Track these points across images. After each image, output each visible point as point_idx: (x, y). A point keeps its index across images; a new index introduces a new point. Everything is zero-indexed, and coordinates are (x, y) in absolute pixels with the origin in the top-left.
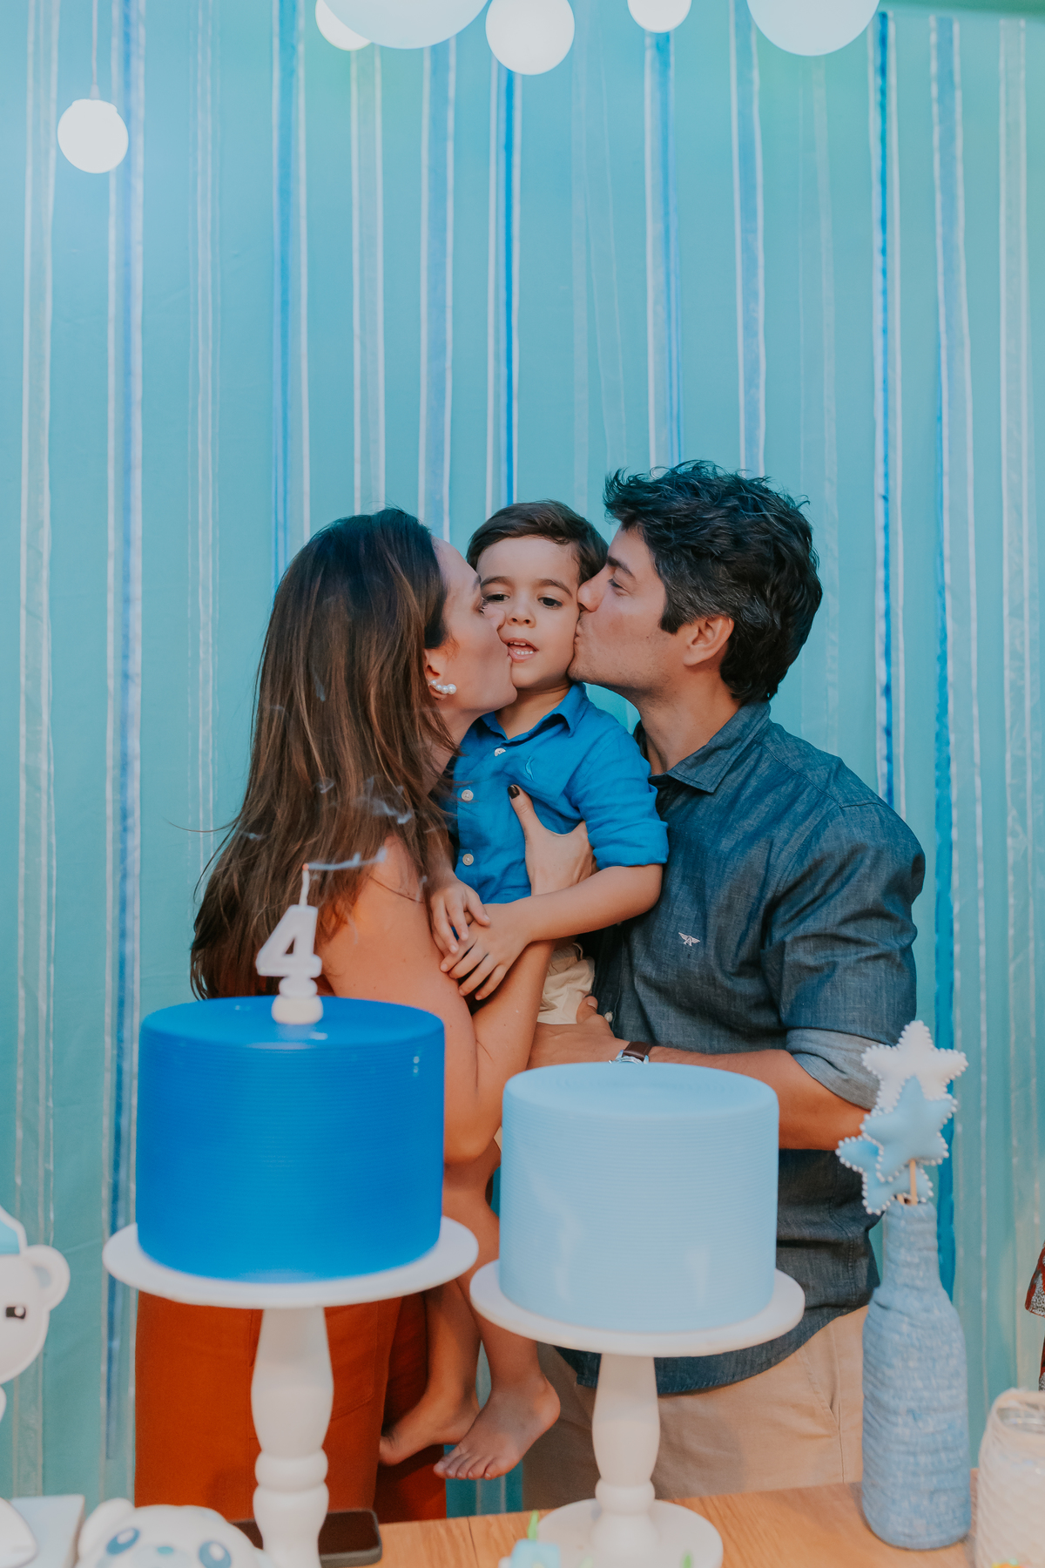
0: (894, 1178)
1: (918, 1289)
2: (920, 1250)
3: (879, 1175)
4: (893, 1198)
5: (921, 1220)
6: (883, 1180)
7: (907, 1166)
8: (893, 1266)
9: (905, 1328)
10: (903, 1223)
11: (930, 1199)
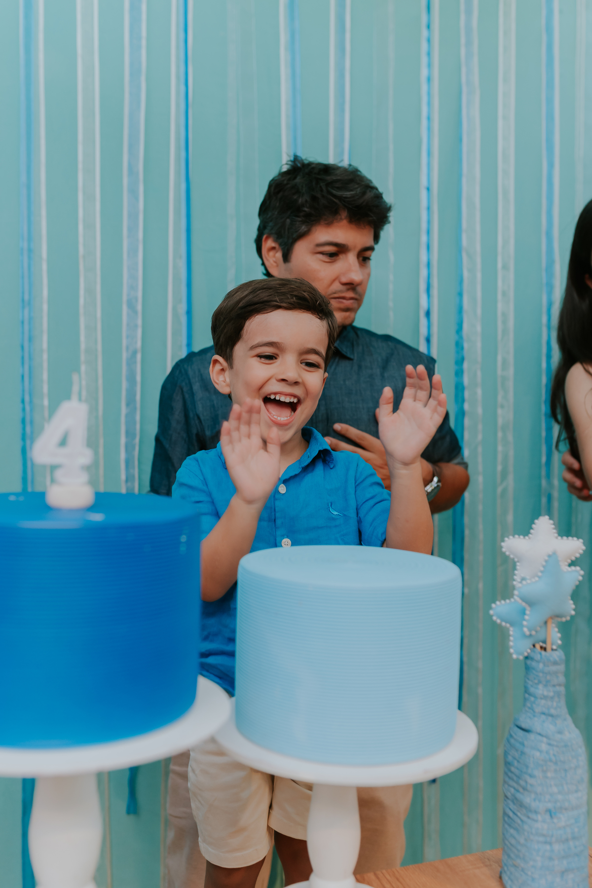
0: (536, 632)
1: (552, 716)
2: (554, 686)
3: (525, 629)
4: (532, 647)
5: (555, 663)
6: (528, 633)
7: (546, 623)
8: (532, 699)
9: (544, 747)
10: (541, 666)
11: (559, 646)
